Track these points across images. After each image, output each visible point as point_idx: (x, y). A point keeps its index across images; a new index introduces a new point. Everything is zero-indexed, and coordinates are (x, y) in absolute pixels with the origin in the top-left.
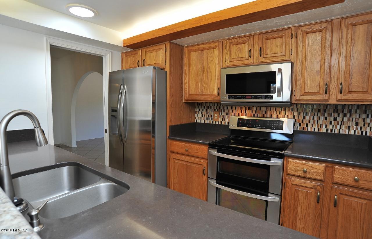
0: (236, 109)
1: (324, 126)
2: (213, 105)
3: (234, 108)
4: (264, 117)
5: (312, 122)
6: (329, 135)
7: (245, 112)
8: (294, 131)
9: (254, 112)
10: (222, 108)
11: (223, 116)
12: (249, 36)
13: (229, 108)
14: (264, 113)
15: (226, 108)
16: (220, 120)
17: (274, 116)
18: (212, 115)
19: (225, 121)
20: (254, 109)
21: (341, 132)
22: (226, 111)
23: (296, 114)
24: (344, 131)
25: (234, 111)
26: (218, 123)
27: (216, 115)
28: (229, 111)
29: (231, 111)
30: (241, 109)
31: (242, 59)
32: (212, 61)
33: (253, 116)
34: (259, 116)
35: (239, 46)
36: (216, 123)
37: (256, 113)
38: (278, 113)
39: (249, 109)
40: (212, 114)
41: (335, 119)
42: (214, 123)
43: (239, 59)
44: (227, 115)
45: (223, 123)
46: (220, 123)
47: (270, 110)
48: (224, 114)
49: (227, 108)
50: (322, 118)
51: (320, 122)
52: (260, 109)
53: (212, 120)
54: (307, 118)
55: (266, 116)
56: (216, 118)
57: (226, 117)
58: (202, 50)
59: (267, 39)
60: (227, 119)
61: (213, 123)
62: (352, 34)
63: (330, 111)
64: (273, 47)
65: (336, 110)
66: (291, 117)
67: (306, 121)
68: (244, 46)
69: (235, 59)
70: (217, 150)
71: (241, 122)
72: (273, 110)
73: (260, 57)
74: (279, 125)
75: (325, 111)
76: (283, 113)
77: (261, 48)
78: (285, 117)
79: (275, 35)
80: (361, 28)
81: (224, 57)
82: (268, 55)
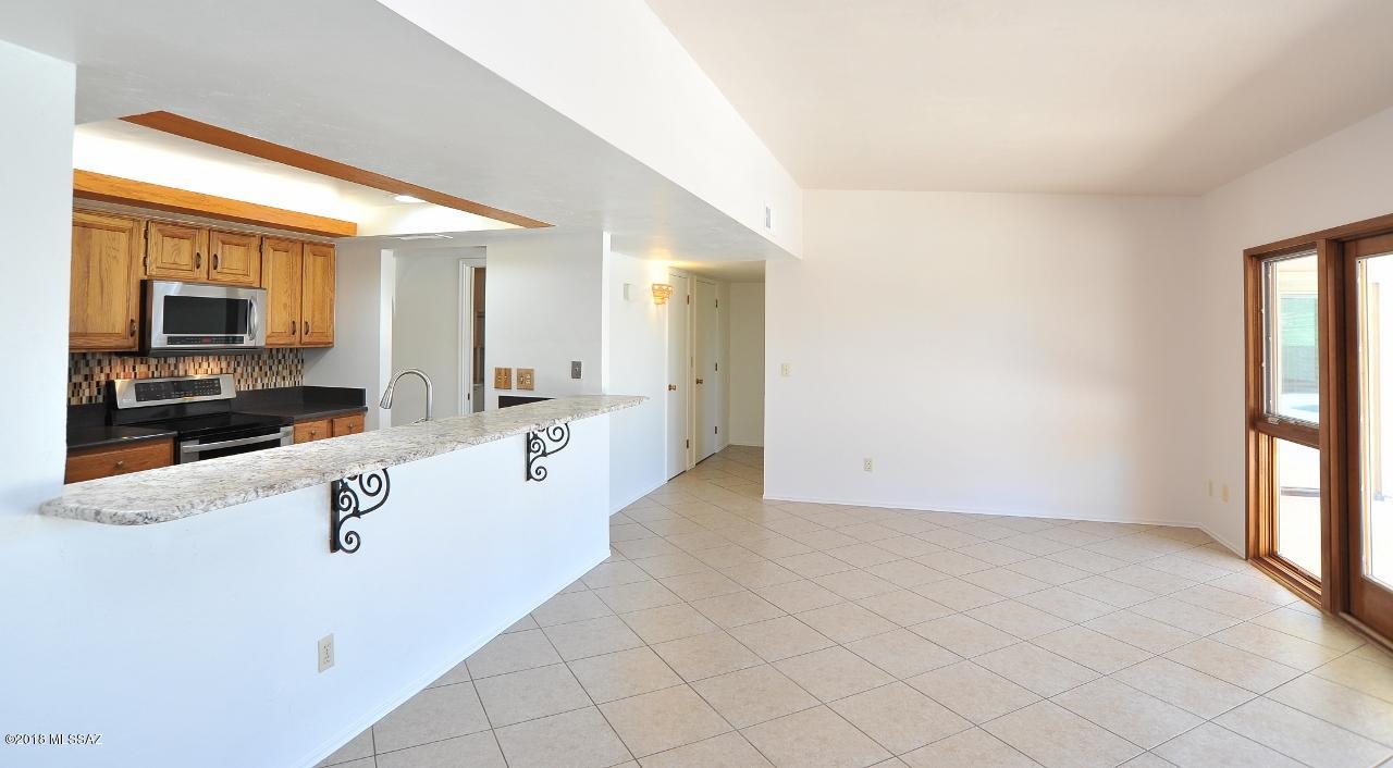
0: (110, 364)
1: (259, 381)
3: (105, 363)
4: (172, 376)
5: (245, 377)
6: (266, 392)
7: (134, 370)
8: (237, 392)
9: (153, 368)
12: (195, 228)
13: (93, 363)
14: (172, 368)
15: (82, 363)
17: (191, 372)
21: (278, 386)
22: (85, 371)
23: (224, 365)
24: (281, 384)
25: (107, 370)
28: (91, 370)
29: (97, 370)
30: (123, 363)
31: (179, 266)
33: (150, 376)
34: (162, 375)
35: (176, 240)
38: (197, 367)
41: (270, 368)
43: (174, 266)
47: (184, 362)
49: (87, 365)
50: (257, 369)
51: (255, 375)
52: (165, 362)
54: (239, 370)
55: (176, 374)
57: (84, 385)
58: (86, 226)
60: (87, 391)
62: (313, 264)
63: (265, 356)
64: (235, 260)
65: (271, 356)
66: (217, 370)
67: (238, 376)
68: (186, 244)
69: (168, 266)
70: (198, 441)
71: (142, 391)
72: (188, 360)
73: (212, 271)
74: (211, 385)
75: (259, 358)
76: (205, 365)
77: (215, 256)
78: (209, 372)
79: (236, 239)
80: (320, 260)
81: (142, 256)
82: (225, 270)
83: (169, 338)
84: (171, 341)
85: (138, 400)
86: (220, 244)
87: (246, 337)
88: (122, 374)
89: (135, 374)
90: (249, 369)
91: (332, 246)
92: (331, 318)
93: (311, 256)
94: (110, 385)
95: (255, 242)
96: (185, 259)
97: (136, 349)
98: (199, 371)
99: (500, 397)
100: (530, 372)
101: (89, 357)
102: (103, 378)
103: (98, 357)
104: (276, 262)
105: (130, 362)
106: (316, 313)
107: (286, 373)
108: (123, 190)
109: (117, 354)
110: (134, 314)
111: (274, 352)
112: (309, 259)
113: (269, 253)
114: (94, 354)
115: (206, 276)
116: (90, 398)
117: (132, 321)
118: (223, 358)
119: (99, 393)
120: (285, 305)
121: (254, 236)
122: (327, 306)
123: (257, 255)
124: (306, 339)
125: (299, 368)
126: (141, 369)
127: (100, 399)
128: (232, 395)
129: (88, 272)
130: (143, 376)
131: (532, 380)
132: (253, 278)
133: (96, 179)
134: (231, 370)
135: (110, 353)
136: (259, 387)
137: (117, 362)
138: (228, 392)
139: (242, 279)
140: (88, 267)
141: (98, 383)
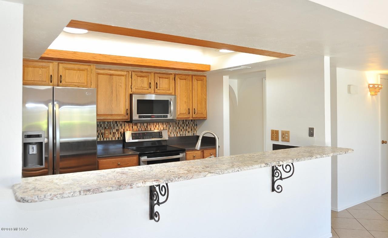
0: (124, 125)
1: (179, 133)
2: (103, 124)
3: (123, 125)
4: (146, 130)
5: (173, 131)
6: (181, 138)
7: (132, 128)
9: (139, 127)
10: (112, 126)
11: (114, 132)
12: (149, 73)
13: (119, 125)
14: (146, 127)
15: (115, 125)
16: (111, 136)
17: (153, 129)
18: (102, 133)
19: (115, 137)
20: (139, 125)
21: (186, 135)
22: (117, 128)
23: (165, 126)
24: (187, 134)
25: (123, 128)
26: (109, 139)
27: (107, 132)
28: (119, 127)
29: (120, 127)
30: (129, 125)
31: (143, 88)
32: (121, 86)
33: (138, 130)
34: (142, 130)
35: (142, 78)
36: (107, 140)
37: (140, 128)
38: (155, 127)
39: (135, 125)
40: (103, 131)
41: (183, 128)
42: (105, 139)
43: (142, 88)
44: (117, 131)
45: (113, 139)
46: (110, 140)
47: (150, 125)
48: (114, 131)
49: (117, 126)
50: (178, 128)
51: (177, 130)
52: (143, 125)
53: (102, 137)
54: (171, 128)
55: (147, 129)
56: (107, 135)
57: (117, 133)
58: (111, 75)
59: (160, 78)
60: (117, 135)
61: (103, 140)
62: (197, 84)
63: (181, 123)
64: (164, 84)
65: (183, 123)
66: (162, 129)
67: (170, 131)
68: (145, 79)
69: (139, 88)
70: (147, 157)
71: (134, 136)
72: (152, 125)
73: (156, 89)
74: (160, 134)
75: (179, 124)
76: (157, 126)
77: (157, 83)
78: (159, 129)
79: (165, 76)
80: (199, 82)
81: (130, 85)
82: (161, 89)
83: (139, 116)
84: (140, 117)
85: (133, 139)
86: (158, 78)
87: (169, 115)
88: (128, 129)
89: (133, 129)
90: (175, 128)
91: (205, 76)
92: (206, 107)
93: (196, 80)
94: (124, 133)
95: (172, 77)
96: (146, 85)
97: (129, 120)
98: (155, 129)
99: (273, 144)
100: (288, 132)
101: (118, 123)
102: (122, 130)
103: (120, 123)
104: (181, 84)
105: (131, 125)
106: (199, 105)
107: (190, 130)
108: (115, 60)
109: (126, 122)
110: (128, 107)
111: (185, 121)
112: (195, 82)
113: (178, 81)
114: (119, 122)
115: (154, 91)
116: (118, 138)
117: (127, 109)
118: (164, 123)
119: (121, 136)
120: (185, 102)
121: (172, 74)
122: (204, 101)
123: (174, 81)
124: (194, 116)
125: (195, 128)
126: (135, 127)
127: (122, 139)
128: (167, 138)
129: (112, 92)
130: (136, 130)
131: (288, 136)
132: (172, 91)
133: (106, 57)
134: (167, 128)
135: (125, 122)
136: (179, 135)
137: (127, 124)
138: (165, 137)
139: (167, 91)
140: (112, 90)
141: (121, 132)
